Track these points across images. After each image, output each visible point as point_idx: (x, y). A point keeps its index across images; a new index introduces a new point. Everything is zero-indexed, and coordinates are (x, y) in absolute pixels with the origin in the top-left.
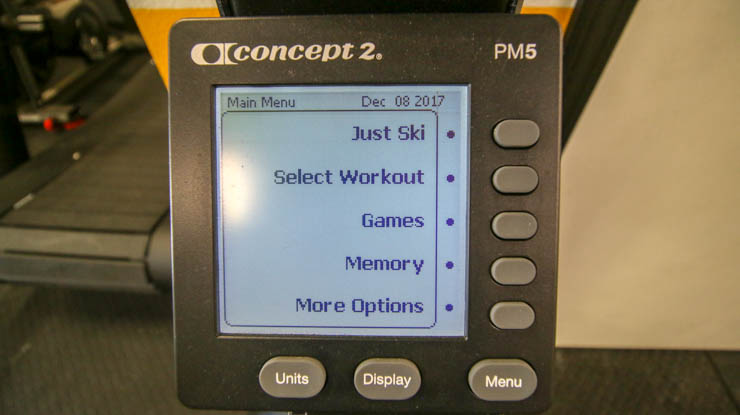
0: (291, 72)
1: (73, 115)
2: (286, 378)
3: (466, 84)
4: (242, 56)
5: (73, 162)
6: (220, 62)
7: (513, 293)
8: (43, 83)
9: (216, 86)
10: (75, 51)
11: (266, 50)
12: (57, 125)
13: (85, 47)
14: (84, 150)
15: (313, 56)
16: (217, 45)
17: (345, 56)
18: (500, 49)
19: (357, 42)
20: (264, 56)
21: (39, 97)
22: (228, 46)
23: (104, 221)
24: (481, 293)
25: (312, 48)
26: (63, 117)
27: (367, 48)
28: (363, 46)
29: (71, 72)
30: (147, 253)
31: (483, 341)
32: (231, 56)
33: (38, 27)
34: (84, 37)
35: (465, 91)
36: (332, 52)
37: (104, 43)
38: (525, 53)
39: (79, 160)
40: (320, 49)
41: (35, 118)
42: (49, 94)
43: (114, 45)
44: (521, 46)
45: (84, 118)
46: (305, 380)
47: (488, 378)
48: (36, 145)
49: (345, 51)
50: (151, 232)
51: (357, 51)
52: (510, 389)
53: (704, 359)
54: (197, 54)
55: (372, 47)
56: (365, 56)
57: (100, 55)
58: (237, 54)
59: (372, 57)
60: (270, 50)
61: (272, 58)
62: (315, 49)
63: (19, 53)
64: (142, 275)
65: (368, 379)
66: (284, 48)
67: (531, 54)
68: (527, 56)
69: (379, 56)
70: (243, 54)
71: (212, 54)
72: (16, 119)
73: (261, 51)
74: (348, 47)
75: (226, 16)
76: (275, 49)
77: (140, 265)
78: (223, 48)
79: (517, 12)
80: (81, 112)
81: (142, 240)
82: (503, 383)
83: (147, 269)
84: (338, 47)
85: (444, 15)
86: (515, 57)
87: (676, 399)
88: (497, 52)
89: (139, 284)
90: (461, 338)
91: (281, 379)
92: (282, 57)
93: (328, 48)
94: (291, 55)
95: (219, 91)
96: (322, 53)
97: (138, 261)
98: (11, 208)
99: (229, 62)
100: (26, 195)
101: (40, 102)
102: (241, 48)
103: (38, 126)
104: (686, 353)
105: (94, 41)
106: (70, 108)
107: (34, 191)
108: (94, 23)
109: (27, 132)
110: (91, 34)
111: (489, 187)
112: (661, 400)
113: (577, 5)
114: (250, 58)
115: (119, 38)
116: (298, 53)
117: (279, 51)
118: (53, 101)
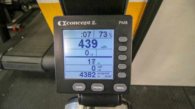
0: (78, 27)
1: (20, 26)
2: (78, 87)
3: (113, 29)
4: (68, 24)
5: (22, 39)
6: (64, 25)
7: (122, 71)
8: (12, 18)
9: (63, 30)
10: (20, 9)
11: (73, 22)
12: (17, 29)
13: (23, 8)
14: (25, 36)
15: (82, 24)
16: (63, 21)
17: (89, 24)
18: (120, 22)
19: (91, 21)
20: (73, 24)
21: (12, 22)
22: (65, 22)
23: (31, 54)
24: (116, 71)
25: (82, 22)
26: (18, 27)
27: (93, 22)
28: (92, 22)
29: (19, 15)
30: (42, 62)
31: (117, 80)
32: (66, 24)
33: (11, 3)
34: (22, 5)
35: (113, 30)
36: (86, 23)
37: (28, 7)
38: (125, 23)
39: (23, 39)
40: (84, 22)
41: (11, 27)
42: (14, 21)
43: (30, 7)
44: (124, 22)
45: (24, 27)
46: (82, 87)
47: (117, 87)
48: (12, 34)
49: (89, 23)
50: (43, 57)
51: (91, 23)
52: (121, 89)
53: (182, 88)
54: (59, 23)
55: (94, 22)
56: (93, 24)
57: (27, 10)
58: (67, 23)
59: (94, 24)
60: (74, 22)
61: (74, 24)
62: (83, 22)
63: (6, 10)
64: (41, 67)
65: (94, 87)
66: (77, 22)
67: (126, 23)
68: (126, 24)
69: (96, 24)
70: (68, 23)
71: (62, 23)
72: (7, 28)
73: (72, 23)
74: (89, 22)
75: (65, 15)
76: (75, 22)
77: (40, 65)
78: (64, 22)
79: (125, 14)
80: (23, 26)
81: (41, 59)
82: (120, 88)
83: (42, 66)
84: (87, 22)
85: (109, 15)
86: (123, 24)
87: (174, 98)
88: (119, 23)
89: (40, 70)
90: (112, 79)
91: (77, 87)
92: (76, 24)
93: (85, 22)
94: (78, 24)
95: (64, 31)
96: (84, 23)
97: (40, 64)
98: (7, 51)
99: (65, 25)
100: (11, 48)
101: (12, 23)
102: (68, 22)
103: (12, 29)
104: (178, 87)
105: (25, 7)
106: (20, 25)
107: (13, 47)
108: (25, 2)
109: (9, 31)
110: (24, 5)
111: (117, 50)
112: (170, 98)
113: (148, 1)
114: (70, 24)
115: (32, 6)
116: (79, 23)
117: (75, 23)
118: (15, 23)
